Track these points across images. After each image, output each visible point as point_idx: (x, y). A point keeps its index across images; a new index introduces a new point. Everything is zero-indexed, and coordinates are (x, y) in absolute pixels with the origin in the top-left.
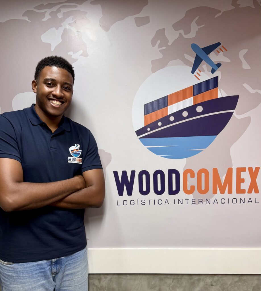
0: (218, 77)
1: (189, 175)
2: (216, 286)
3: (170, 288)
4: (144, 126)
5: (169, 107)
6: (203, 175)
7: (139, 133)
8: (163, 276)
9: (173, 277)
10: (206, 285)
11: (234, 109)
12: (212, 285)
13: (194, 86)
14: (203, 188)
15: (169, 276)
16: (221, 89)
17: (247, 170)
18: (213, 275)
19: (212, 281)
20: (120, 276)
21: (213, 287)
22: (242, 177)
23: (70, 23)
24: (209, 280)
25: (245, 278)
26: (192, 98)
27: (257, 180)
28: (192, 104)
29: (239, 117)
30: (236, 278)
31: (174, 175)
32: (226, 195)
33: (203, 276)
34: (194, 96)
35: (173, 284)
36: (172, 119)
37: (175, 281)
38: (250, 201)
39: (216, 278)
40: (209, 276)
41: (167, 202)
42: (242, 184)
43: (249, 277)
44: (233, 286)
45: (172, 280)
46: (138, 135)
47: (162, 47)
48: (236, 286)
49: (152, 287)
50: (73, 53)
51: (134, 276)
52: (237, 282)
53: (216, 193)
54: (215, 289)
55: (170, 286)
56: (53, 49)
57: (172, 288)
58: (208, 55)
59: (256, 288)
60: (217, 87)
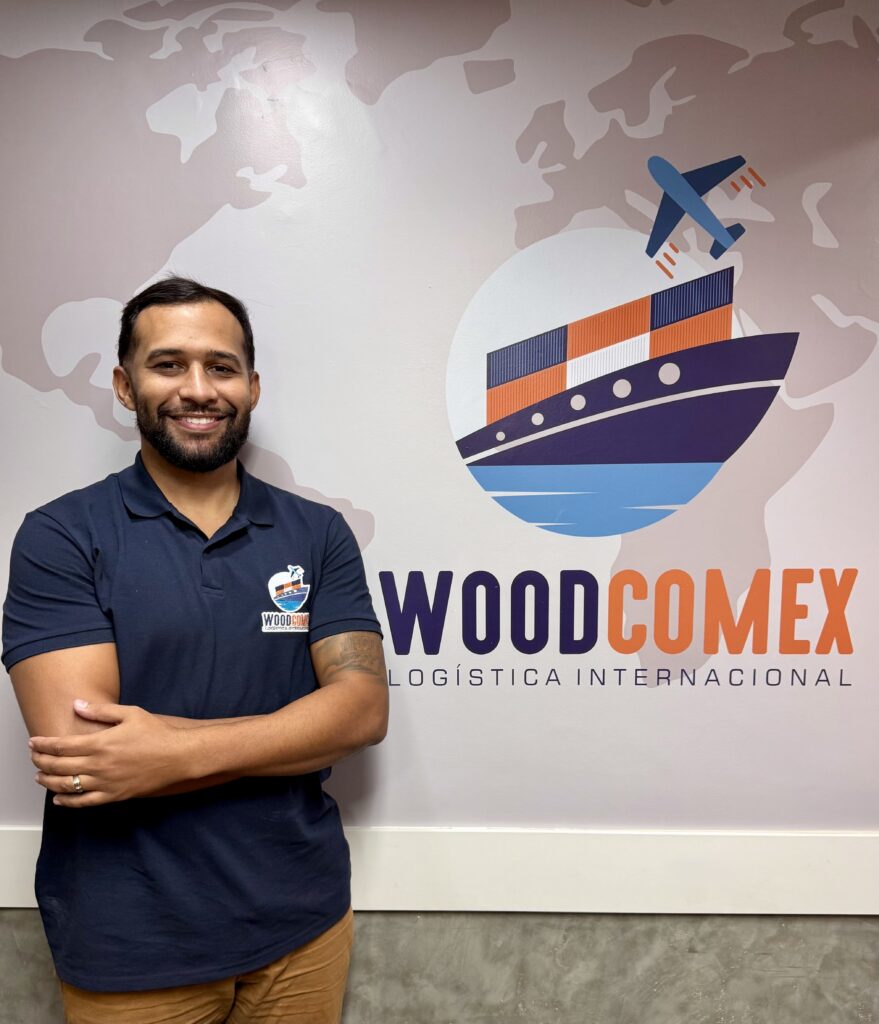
0: (732, 269)
1: (628, 590)
2: (704, 952)
3: (554, 960)
4: (485, 425)
5: (569, 363)
6: (675, 591)
7: (467, 446)
8: (532, 921)
9: (566, 922)
10: (674, 949)
11: (782, 378)
12: (692, 950)
13: (653, 296)
14: (673, 633)
15: (553, 921)
16: (742, 312)
17: (817, 577)
18: (698, 919)
19: (692, 939)
20: (392, 919)
21: (696, 955)
22: (799, 601)
23: (245, 72)
24: (682, 934)
25: (798, 926)
26: (647, 336)
27: (847, 612)
28: (645, 356)
29: (796, 404)
30: (772, 930)
31: (579, 591)
32: (747, 658)
33: (663, 920)
34: (652, 329)
35: (565, 944)
36: (578, 403)
37: (572, 936)
38: (823, 678)
39: (706, 927)
40: (683, 922)
41: (553, 677)
42: (799, 623)
43: (811, 925)
44: (759, 954)
45: (563, 932)
46: (465, 455)
47: (554, 164)
48: (771, 954)
49: (498, 957)
50: (255, 173)
51: (438, 919)
52: (772, 940)
53: (715, 651)
54: (702, 965)
55: (555, 952)
56: (185, 157)
57: (563, 959)
58: (703, 198)
59: (834, 961)
60: (727, 304)
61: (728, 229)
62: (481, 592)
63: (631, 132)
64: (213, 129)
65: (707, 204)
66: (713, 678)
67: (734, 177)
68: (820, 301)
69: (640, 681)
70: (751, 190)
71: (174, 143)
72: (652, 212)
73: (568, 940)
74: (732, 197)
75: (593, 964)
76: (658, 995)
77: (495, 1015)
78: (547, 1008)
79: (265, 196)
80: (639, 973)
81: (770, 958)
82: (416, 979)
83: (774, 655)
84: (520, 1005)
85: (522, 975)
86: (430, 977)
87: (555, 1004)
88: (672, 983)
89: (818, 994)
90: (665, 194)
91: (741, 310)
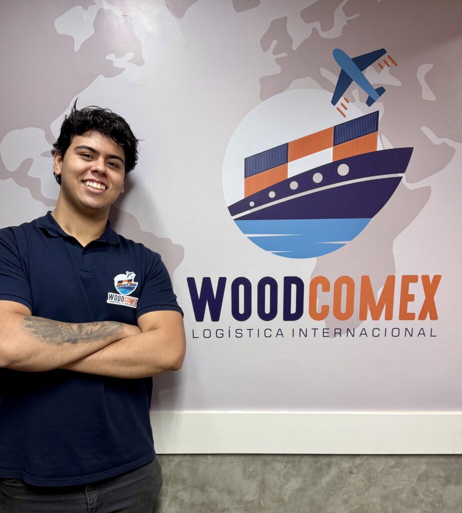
0: (378, 112)
1: (320, 287)
2: (357, 473)
3: (279, 478)
4: (243, 198)
5: (289, 164)
6: (344, 287)
7: (234, 209)
8: (269, 458)
9: (286, 459)
10: (342, 472)
11: (404, 172)
12: (351, 473)
13: (335, 127)
14: (343, 310)
15: (279, 458)
17: (420, 279)
18: (354, 457)
19: (351, 466)
20: (195, 458)
21: (353, 475)
22: (410, 293)
24: (346, 464)
25: (406, 460)
26: (331, 149)
27: (435, 298)
28: (330, 160)
29: (411, 187)
30: (392, 462)
31: (294, 287)
32: (382, 322)
33: (336, 457)
34: (334, 145)
35: (286, 470)
36: (294, 185)
37: (288, 466)
38: (422, 332)
39: (358, 461)
40: (346, 458)
42: (409, 303)
43: (412, 459)
44: (385, 474)
45: (284, 464)
46: (233, 214)
47: (282, 53)
48: (391, 474)
49: (250, 477)
50: (116, 57)
51: (219, 457)
52: (393, 467)
53: (365, 319)
54: (356, 480)
55: (280, 473)
56: (77, 48)
57: (284, 477)
58: (363, 72)
59: (423, 477)
60: (375, 131)
61: (376, 90)
62: (241, 288)
63: (324, 35)
64: (92, 32)
65: (365, 75)
66: (364, 333)
67: (380, 60)
68: (425, 130)
69: (325, 335)
70: (389, 68)
71: (71, 39)
72: (334, 80)
73: (287, 468)
74: (378, 72)
75: (300, 480)
76: (333, 495)
77: (249, 506)
78: (276, 502)
79: (122, 70)
80: (323, 484)
81: (391, 476)
82: (208, 488)
83: (396, 321)
84: (262, 501)
85: (263, 486)
86: (215, 487)
87: (280, 500)
88: (341, 489)
89: (415, 494)
90: (342, 70)
91: (382, 135)
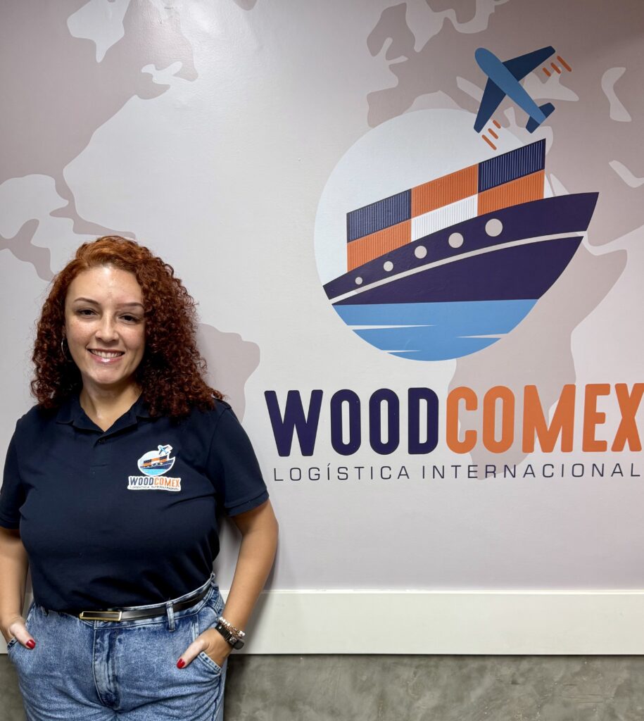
0: (544, 141)
1: (462, 403)
2: (524, 684)
3: (407, 691)
4: (346, 272)
5: (414, 220)
6: (499, 402)
7: (332, 289)
8: (389, 661)
9: (416, 662)
10: (501, 681)
11: (585, 229)
12: (514, 683)
13: (480, 164)
14: (498, 437)
15: (406, 660)
16: (552, 175)
17: (613, 390)
18: (519, 658)
19: (514, 674)
20: (281, 660)
21: (517, 686)
22: (598, 410)
24: (506, 670)
25: (597, 664)
26: (475, 197)
27: (637, 418)
28: (474, 213)
29: (597, 251)
30: (576, 666)
31: (423, 404)
32: (557, 455)
33: (492, 660)
35: (415, 678)
36: (421, 252)
37: (420, 672)
38: (617, 470)
39: (525, 665)
40: (507, 661)
41: (403, 472)
42: (597, 426)
43: (607, 662)
44: (567, 685)
45: (414, 669)
46: (330, 296)
47: (399, 56)
48: (576, 685)
49: (363, 689)
50: (157, 69)
51: (317, 659)
52: (577, 674)
53: (532, 450)
54: (523, 693)
55: (408, 684)
56: (99, 58)
57: (414, 689)
59: (625, 690)
60: (540, 170)
62: (345, 406)
63: (462, 28)
64: (122, 33)
65: (524, 87)
66: (529, 471)
67: (546, 64)
68: (616, 166)
69: (472, 475)
70: (560, 75)
72: (478, 94)
73: (418, 675)
74: (544, 81)
75: (437, 693)
76: (488, 717)
79: (164, 88)
80: (473, 700)
81: (575, 688)
82: (300, 706)
83: (578, 453)
85: (382, 702)
86: (311, 704)
88: (499, 707)
89: (613, 715)
